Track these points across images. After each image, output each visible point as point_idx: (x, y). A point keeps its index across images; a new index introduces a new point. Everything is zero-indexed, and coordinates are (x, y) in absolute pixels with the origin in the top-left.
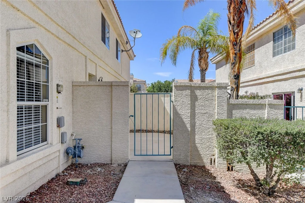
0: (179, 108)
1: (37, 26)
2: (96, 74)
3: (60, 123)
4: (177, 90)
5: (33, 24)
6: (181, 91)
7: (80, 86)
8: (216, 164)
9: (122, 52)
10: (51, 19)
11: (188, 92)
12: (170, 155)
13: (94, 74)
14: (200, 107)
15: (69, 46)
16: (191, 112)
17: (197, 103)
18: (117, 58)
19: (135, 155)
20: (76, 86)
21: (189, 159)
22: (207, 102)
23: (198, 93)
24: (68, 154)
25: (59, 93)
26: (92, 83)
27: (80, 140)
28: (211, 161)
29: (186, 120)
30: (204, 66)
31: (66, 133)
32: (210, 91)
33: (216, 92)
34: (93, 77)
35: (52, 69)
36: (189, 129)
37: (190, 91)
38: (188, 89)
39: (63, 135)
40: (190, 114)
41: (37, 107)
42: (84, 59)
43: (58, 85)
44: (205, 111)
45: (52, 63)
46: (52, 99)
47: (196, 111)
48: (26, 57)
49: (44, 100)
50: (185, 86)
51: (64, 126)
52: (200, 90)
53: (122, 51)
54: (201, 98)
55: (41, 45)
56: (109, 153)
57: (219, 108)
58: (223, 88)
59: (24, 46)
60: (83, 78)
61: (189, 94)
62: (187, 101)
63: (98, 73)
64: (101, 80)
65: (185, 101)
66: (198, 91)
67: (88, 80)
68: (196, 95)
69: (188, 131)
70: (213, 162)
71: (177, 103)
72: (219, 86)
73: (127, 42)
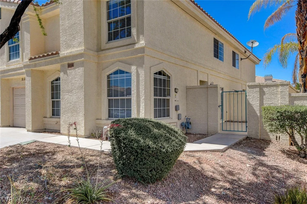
0: (251, 100)
1: (164, 61)
2: (208, 80)
3: (177, 108)
4: (250, 88)
5: (161, 61)
6: (252, 89)
7: (190, 89)
8: (281, 140)
9: (241, 60)
10: (171, 56)
11: (258, 89)
12: (246, 131)
13: (207, 81)
14: (267, 99)
15: (184, 67)
16: (260, 103)
17: (264, 97)
18: (234, 65)
19: (222, 130)
20: (188, 89)
21: (259, 135)
22: (273, 96)
23: (265, 90)
24: (182, 126)
25: (176, 93)
26: (202, 86)
27: (190, 119)
28: (277, 138)
29: (256, 108)
31: (181, 114)
32: (275, 88)
33: (280, 89)
34: (206, 83)
35: (172, 81)
36: (259, 115)
37: (259, 89)
38: (258, 87)
39: (179, 115)
40: (259, 104)
41: (164, 100)
42: (196, 72)
43: (175, 89)
44: (271, 102)
45: (172, 78)
46: (172, 96)
47: (264, 102)
48: (158, 76)
49: (168, 96)
50: (255, 85)
51: (179, 110)
52: (267, 87)
54: (268, 93)
55: (166, 70)
56: (206, 128)
57: (281, 99)
58: (285, 85)
59: (157, 72)
61: (258, 90)
62: (257, 95)
63: (209, 80)
64: (212, 84)
65: (255, 95)
66: (266, 88)
67: (199, 85)
68: (264, 91)
69: (258, 116)
70: (278, 138)
71: (249, 97)
72: (281, 84)
73: (245, 52)
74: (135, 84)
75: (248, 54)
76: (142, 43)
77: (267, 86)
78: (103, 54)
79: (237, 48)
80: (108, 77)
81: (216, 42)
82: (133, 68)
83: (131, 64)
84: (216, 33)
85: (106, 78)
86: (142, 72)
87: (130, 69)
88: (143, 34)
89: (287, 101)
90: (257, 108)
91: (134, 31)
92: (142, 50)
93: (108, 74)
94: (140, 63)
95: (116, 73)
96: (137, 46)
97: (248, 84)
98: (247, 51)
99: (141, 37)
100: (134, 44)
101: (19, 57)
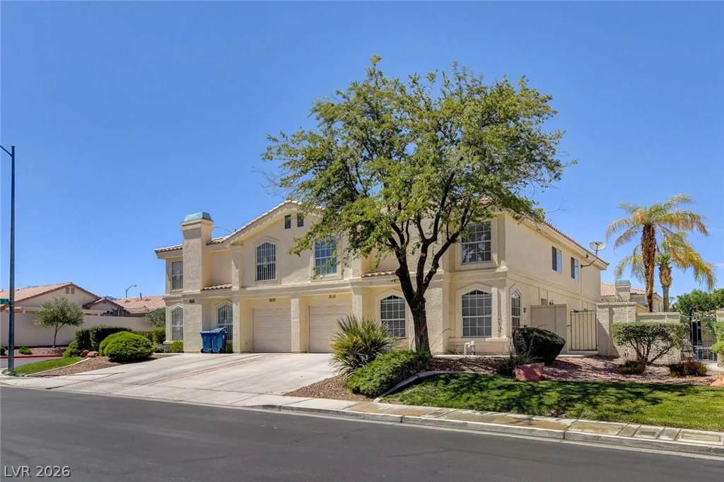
1: (517, 282)
4: (599, 308)
6: (602, 309)
8: (629, 356)
9: (581, 268)
11: (607, 309)
12: (596, 350)
13: (546, 298)
14: (616, 318)
16: (609, 321)
17: (614, 316)
18: (573, 277)
20: (533, 308)
21: (609, 352)
22: (621, 315)
23: (614, 309)
25: (525, 312)
26: (544, 306)
28: (625, 354)
30: (665, 283)
32: (623, 308)
33: (628, 308)
34: (546, 301)
35: (522, 300)
36: (608, 333)
37: (609, 309)
38: (607, 307)
40: (608, 323)
42: (538, 290)
43: (524, 308)
44: (620, 320)
45: (521, 297)
46: (522, 315)
47: (613, 321)
49: (518, 315)
50: (604, 305)
53: (582, 266)
54: (617, 313)
55: (518, 290)
57: (629, 318)
58: (632, 306)
60: (537, 303)
62: (607, 315)
63: (549, 297)
64: (551, 303)
65: (605, 315)
67: (540, 304)
68: (613, 311)
69: (608, 335)
71: (599, 316)
72: (629, 304)
73: (587, 256)
74: (497, 303)
75: (591, 258)
76: (503, 268)
77: (616, 306)
78: (458, 275)
79: (576, 254)
80: (463, 297)
81: (554, 250)
82: (494, 290)
83: (491, 286)
84: (554, 241)
85: (461, 297)
86: (504, 294)
87: (490, 290)
88: (504, 259)
89: (634, 320)
90: (606, 328)
91: (494, 256)
92: (504, 274)
93: (463, 294)
94: (501, 285)
95: (473, 293)
96: (498, 270)
97: (598, 304)
98: (589, 255)
99: (502, 262)
100: (496, 268)
101: (336, 272)
